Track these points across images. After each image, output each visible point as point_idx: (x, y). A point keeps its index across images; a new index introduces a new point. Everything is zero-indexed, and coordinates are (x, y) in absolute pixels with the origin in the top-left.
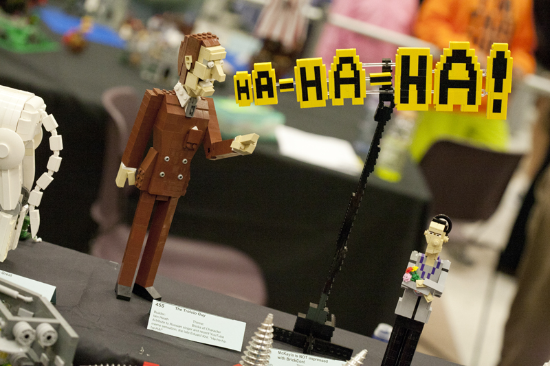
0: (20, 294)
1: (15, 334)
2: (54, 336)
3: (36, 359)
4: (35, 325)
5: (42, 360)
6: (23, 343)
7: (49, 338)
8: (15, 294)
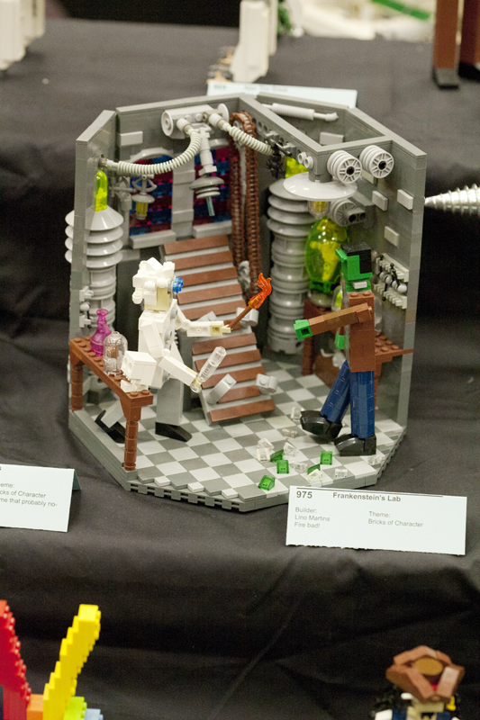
0: (316, 112)
1: (332, 171)
2: (389, 161)
3: (367, 203)
4: (356, 152)
5: (374, 202)
6: (347, 182)
7: (382, 165)
8: (310, 113)
